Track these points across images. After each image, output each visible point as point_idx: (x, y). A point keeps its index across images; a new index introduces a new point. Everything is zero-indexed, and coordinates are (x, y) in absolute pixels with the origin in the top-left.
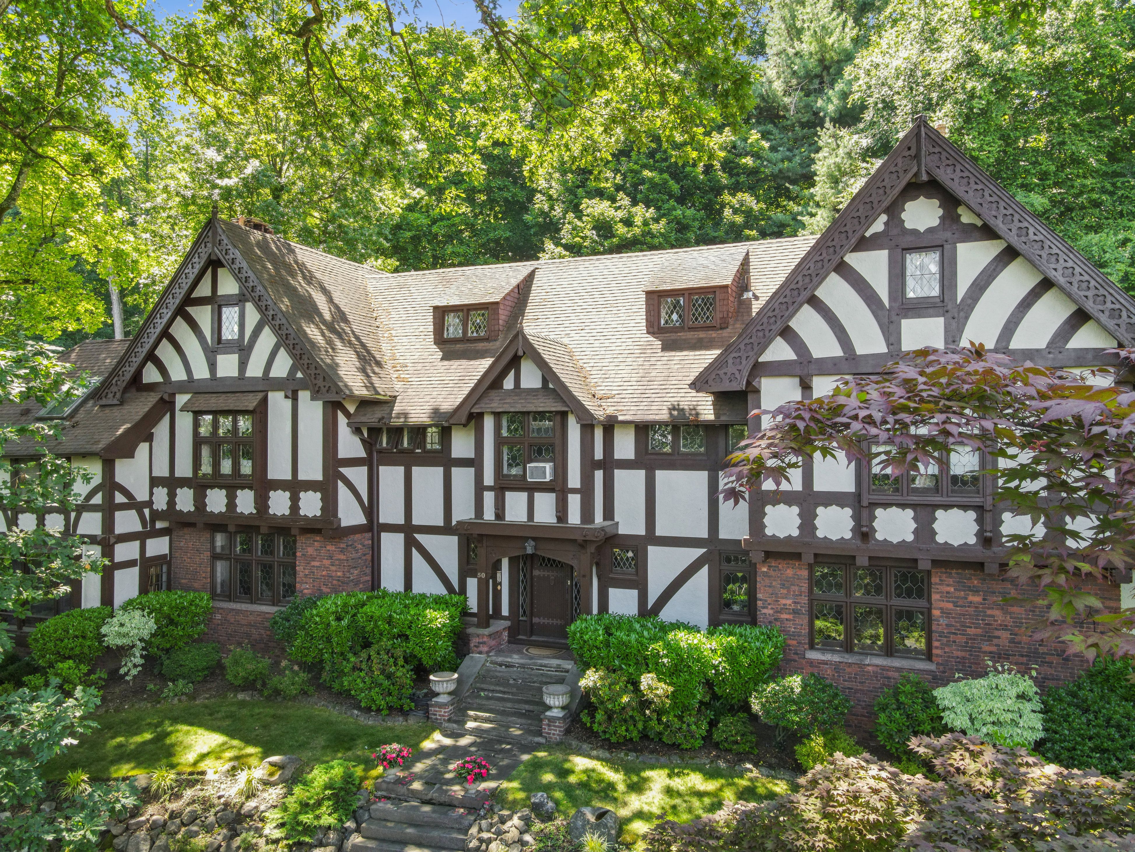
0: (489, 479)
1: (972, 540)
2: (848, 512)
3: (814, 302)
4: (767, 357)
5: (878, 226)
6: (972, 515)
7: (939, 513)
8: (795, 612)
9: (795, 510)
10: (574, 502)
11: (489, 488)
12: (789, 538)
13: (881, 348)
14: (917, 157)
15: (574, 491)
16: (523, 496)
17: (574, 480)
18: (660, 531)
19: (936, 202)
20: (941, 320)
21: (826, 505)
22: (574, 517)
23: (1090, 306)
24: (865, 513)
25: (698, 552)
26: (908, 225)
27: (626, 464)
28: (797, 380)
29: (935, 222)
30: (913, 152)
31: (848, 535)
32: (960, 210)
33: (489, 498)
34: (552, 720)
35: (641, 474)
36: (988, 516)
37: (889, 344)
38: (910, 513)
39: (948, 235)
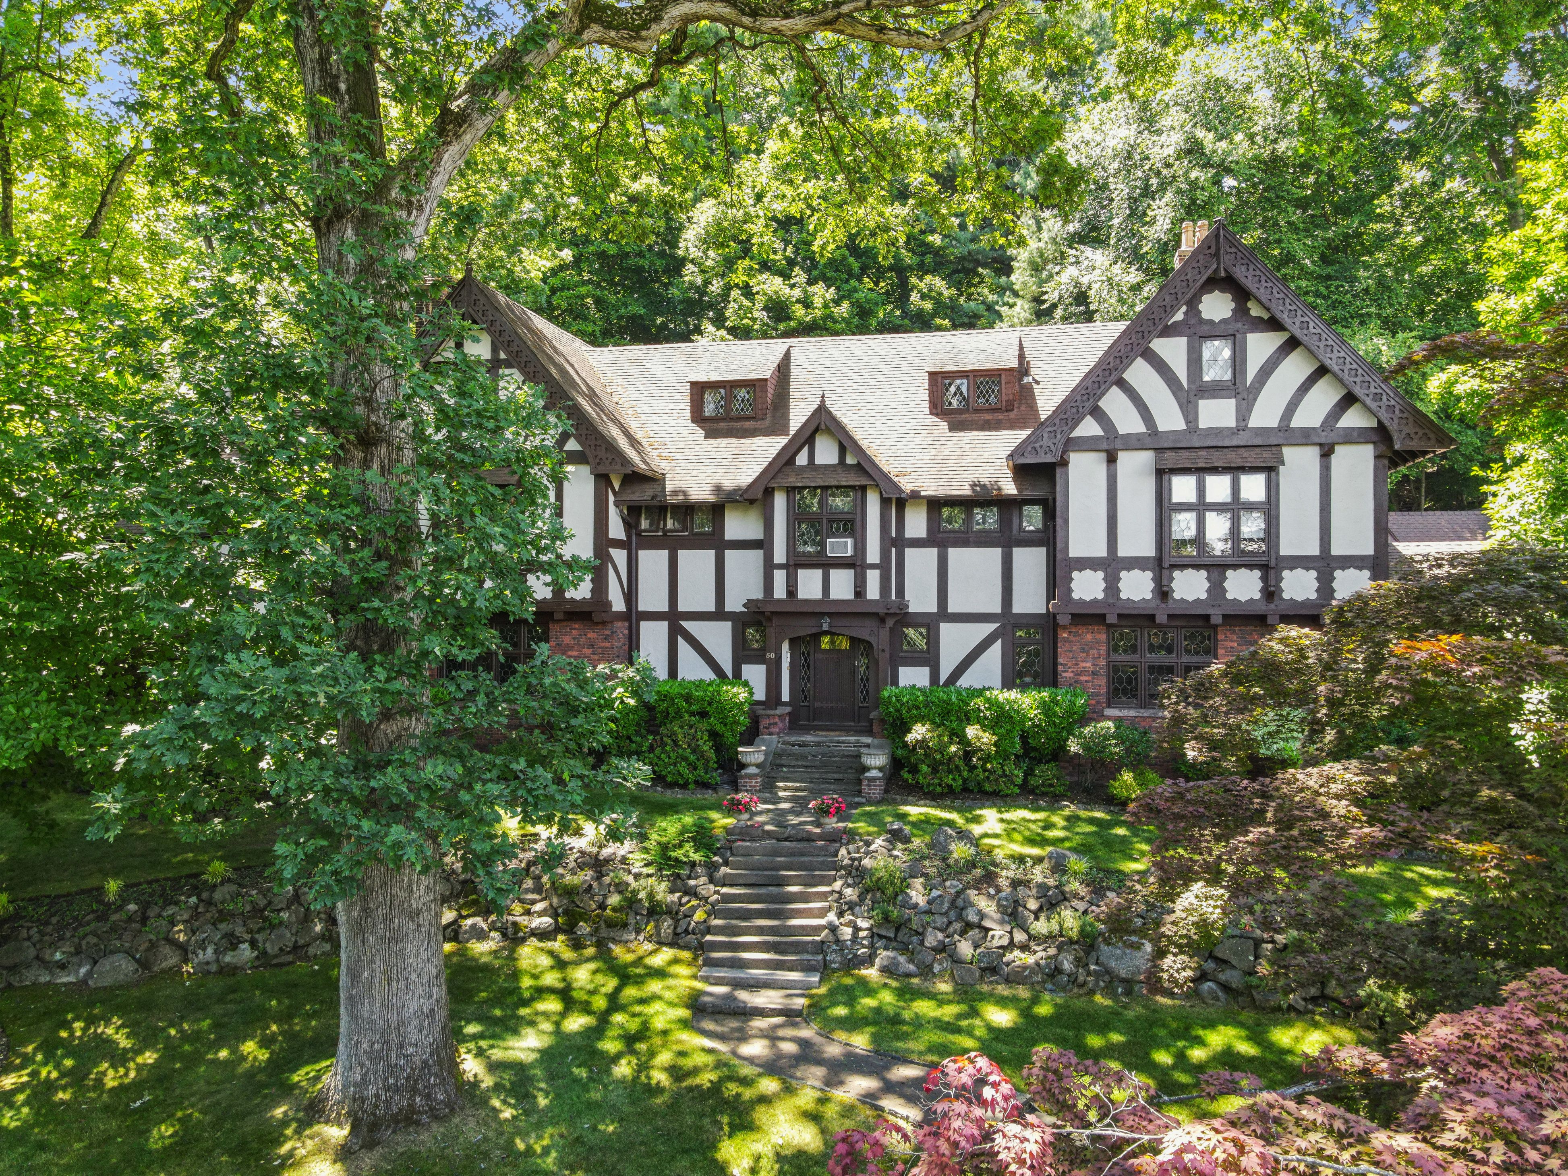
0: (780, 555)
1: (1257, 596)
2: (1149, 574)
3: (1122, 384)
4: (1078, 432)
5: (1179, 316)
6: (1257, 573)
7: (1229, 573)
8: (1094, 674)
9: (1101, 574)
10: (873, 578)
11: (780, 567)
12: (1095, 601)
13: (1181, 425)
14: (1216, 255)
15: (873, 566)
16: (818, 573)
17: (873, 555)
18: (953, 607)
19: (1229, 296)
20: (1233, 401)
21: (1129, 569)
22: (873, 592)
23: (1358, 391)
24: (1166, 573)
25: (990, 628)
26: (1205, 316)
27: (917, 543)
28: (1104, 455)
29: (1228, 314)
30: (1213, 250)
31: (1149, 596)
32: (1250, 304)
33: (780, 577)
34: (872, 780)
35: (934, 551)
36: (1272, 573)
37: (1187, 422)
38: (1204, 573)
39: (1239, 325)
